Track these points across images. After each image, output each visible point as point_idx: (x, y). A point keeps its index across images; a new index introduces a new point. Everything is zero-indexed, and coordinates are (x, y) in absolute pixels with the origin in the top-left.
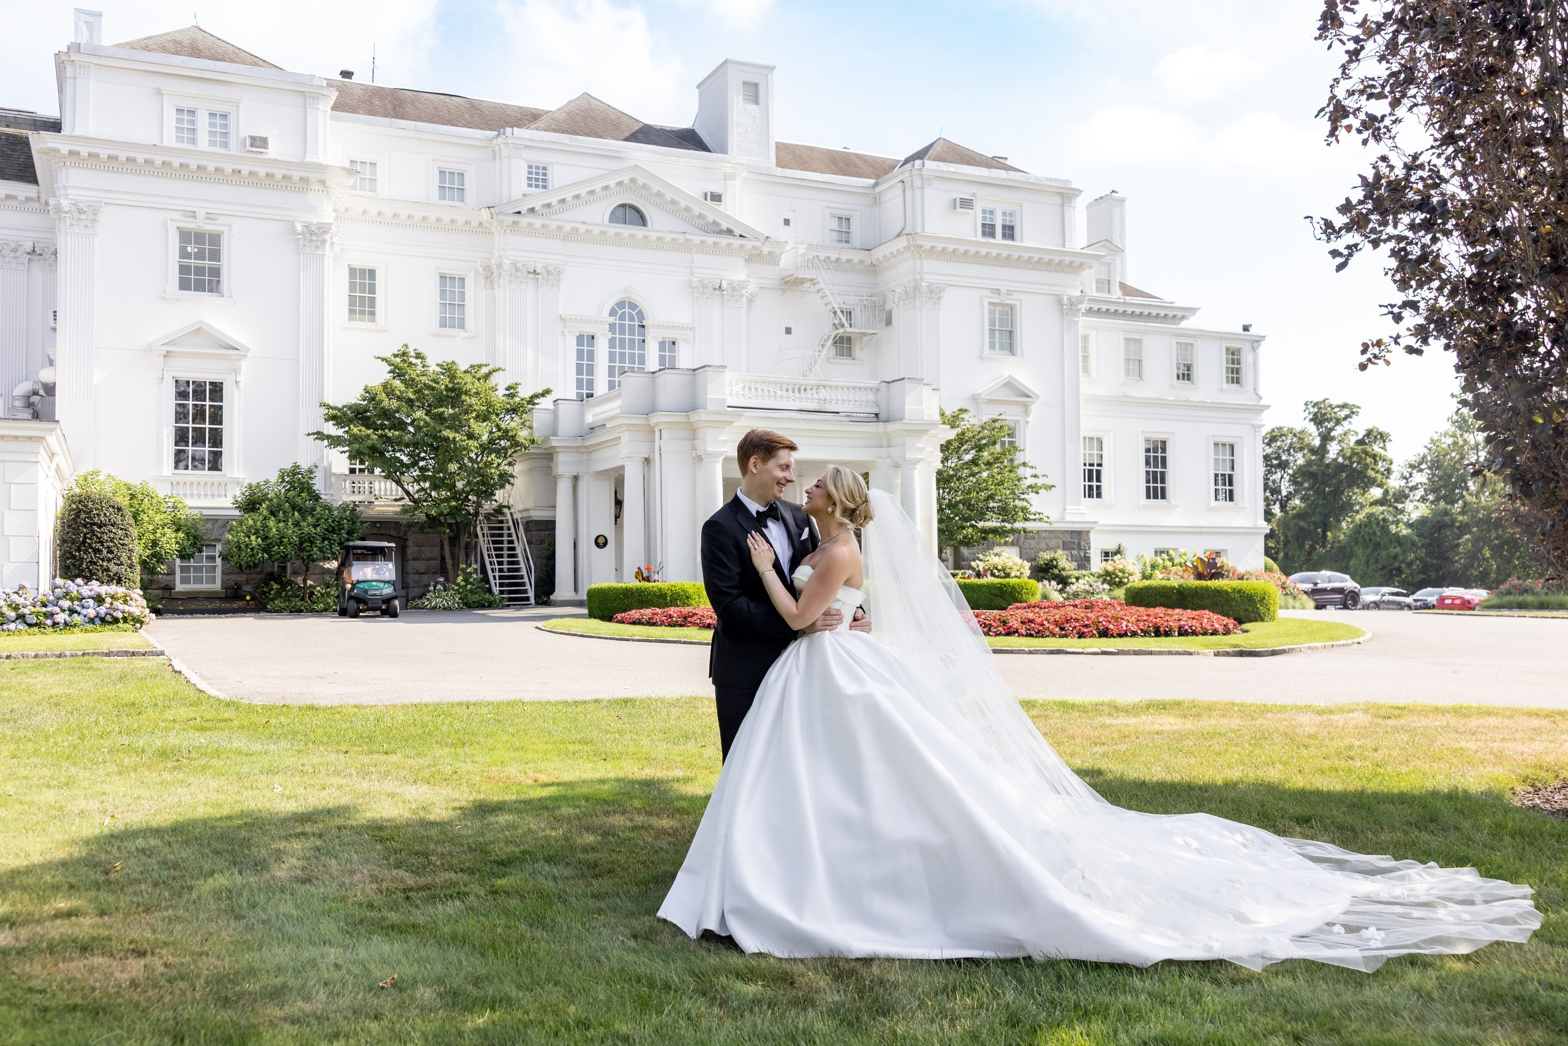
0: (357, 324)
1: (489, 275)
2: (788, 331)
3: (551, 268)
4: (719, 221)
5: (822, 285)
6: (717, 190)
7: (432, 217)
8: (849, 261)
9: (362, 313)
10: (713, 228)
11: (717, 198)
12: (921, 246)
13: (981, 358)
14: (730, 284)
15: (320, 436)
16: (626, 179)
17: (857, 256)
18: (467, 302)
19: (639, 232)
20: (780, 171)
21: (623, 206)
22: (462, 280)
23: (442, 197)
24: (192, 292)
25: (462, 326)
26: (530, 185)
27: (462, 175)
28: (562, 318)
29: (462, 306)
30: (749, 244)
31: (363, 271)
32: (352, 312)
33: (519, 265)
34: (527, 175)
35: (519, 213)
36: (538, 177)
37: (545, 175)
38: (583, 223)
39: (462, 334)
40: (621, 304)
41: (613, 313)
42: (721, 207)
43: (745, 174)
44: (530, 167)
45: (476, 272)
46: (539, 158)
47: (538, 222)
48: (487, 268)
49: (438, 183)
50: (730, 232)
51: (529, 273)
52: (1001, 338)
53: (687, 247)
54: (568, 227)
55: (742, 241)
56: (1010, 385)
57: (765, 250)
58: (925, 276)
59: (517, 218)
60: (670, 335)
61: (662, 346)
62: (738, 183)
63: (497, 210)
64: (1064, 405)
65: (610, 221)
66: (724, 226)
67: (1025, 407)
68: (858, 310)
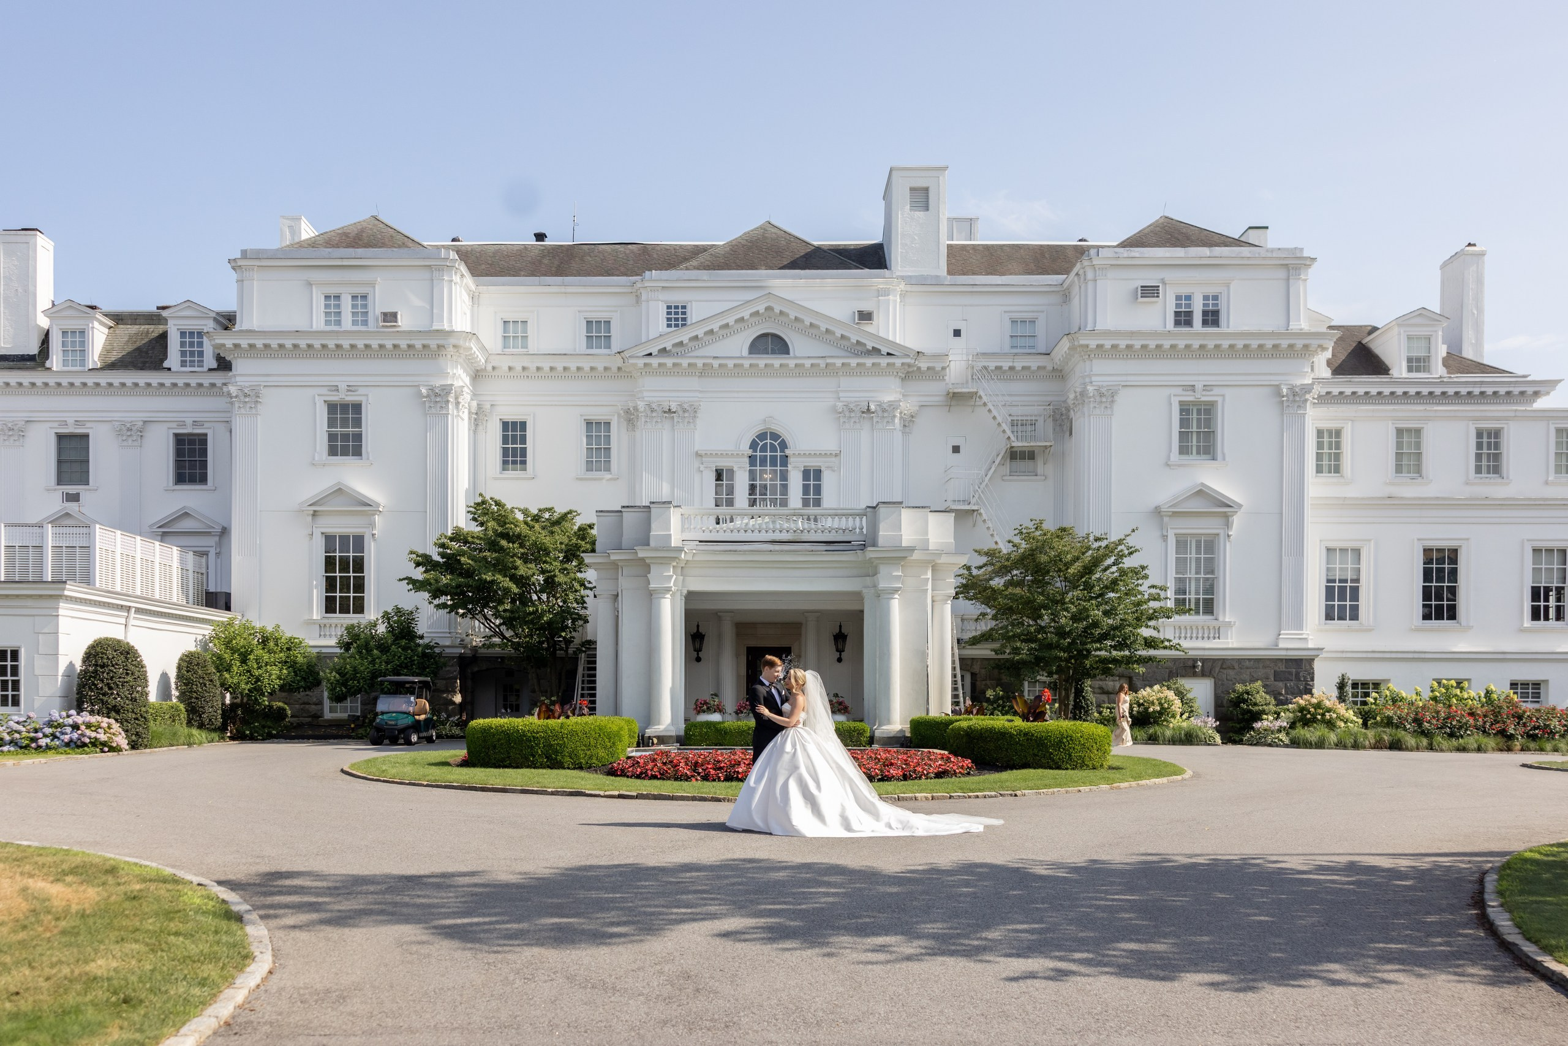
0: (510, 474)
1: (630, 417)
2: (956, 449)
3: (686, 406)
4: (863, 341)
5: (985, 399)
6: (865, 307)
7: (586, 367)
8: (1024, 368)
9: (514, 462)
10: (860, 348)
11: (865, 316)
12: (1087, 346)
13: (1168, 465)
14: (880, 405)
16: (761, 308)
17: (1035, 362)
18: (612, 446)
19: (776, 361)
20: (951, 279)
21: (764, 336)
22: (608, 424)
23: (589, 346)
24: (339, 457)
25: (608, 469)
26: (669, 326)
27: (608, 323)
28: (698, 455)
29: (608, 450)
30: (898, 362)
31: (514, 424)
32: (505, 463)
33: (654, 406)
34: (665, 315)
35: (650, 354)
36: (677, 316)
37: (684, 313)
38: (715, 357)
39: (608, 476)
40: (762, 436)
41: (753, 445)
42: (870, 326)
43: (902, 286)
44: (669, 307)
45: (619, 415)
46: (677, 298)
47: (669, 362)
48: (627, 411)
49: (585, 333)
50: (876, 351)
51: (665, 412)
52: (1198, 441)
53: (829, 370)
54: (700, 363)
55: (891, 360)
56: (1202, 493)
57: (924, 365)
58: (1093, 379)
59: (648, 360)
60: (813, 463)
61: (806, 474)
62: (895, 299)
63: (626, 354)
64: (1282, 514)
65: (750, 353)
66: (870, 345)
67: (1226, 519)
68: (1041, 420)
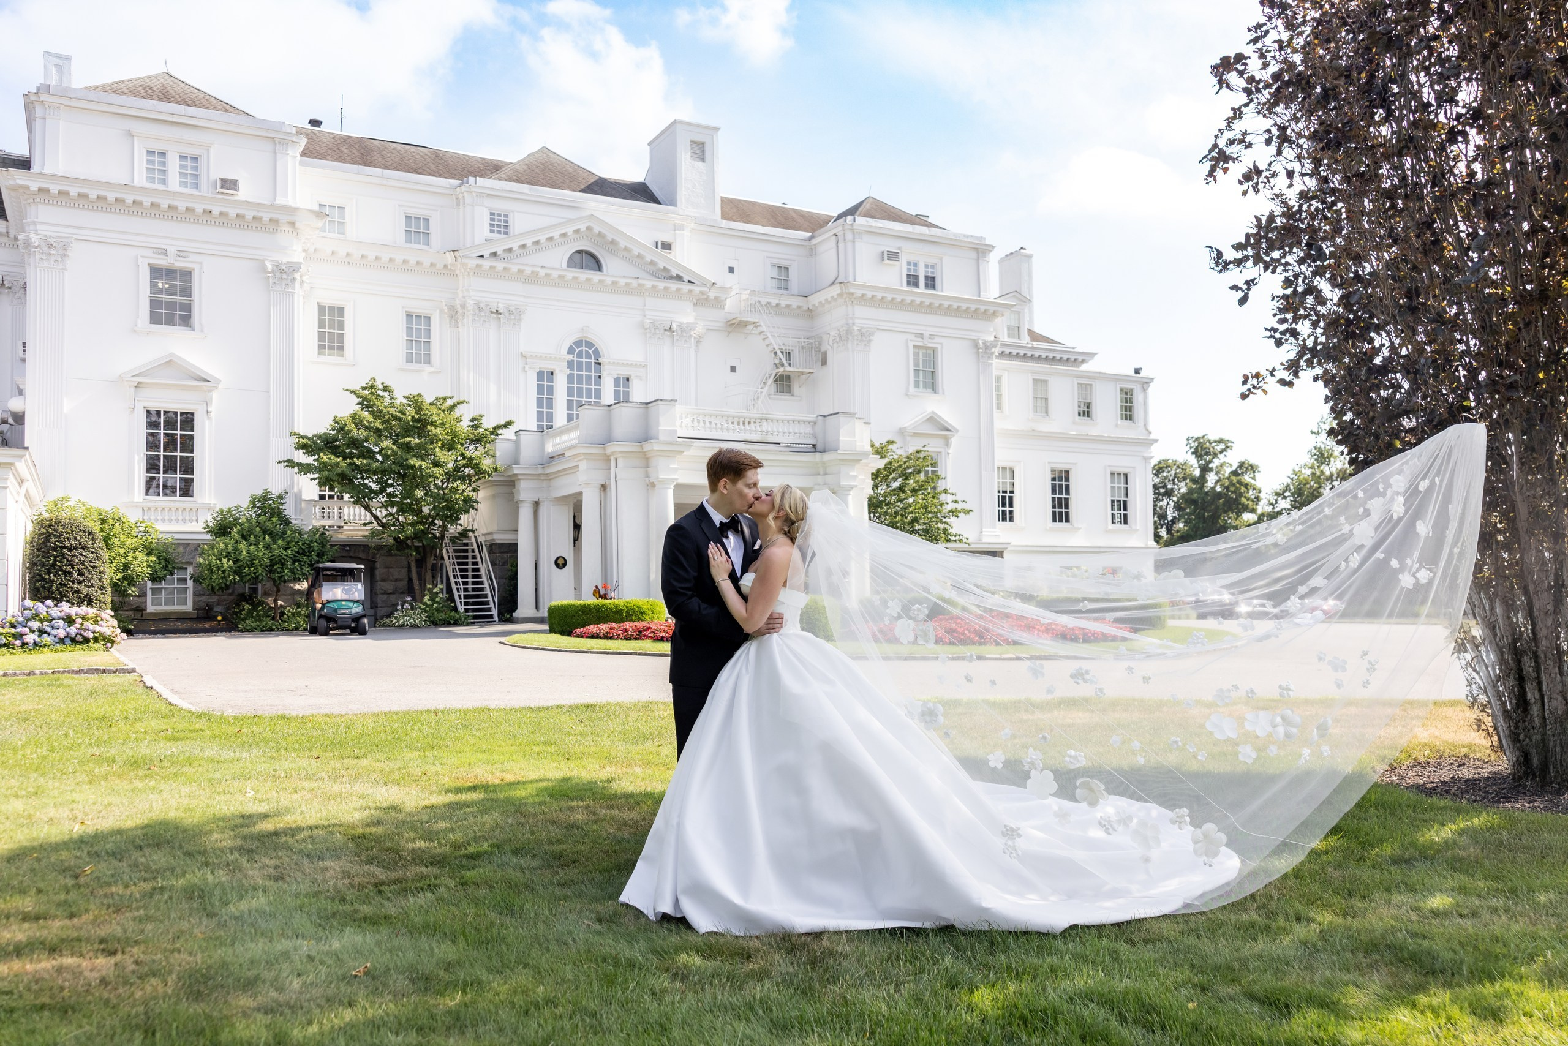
0: (326, 358)
1: (454, 314)
2: (733, 369)
3: (512, 309)
4: (669, 267)
5: (764, 328)
6: (667, 239)
7: (399, 259)
8: (788, 306)
9: (331, 348)
10: (663, 274)
11: (667, 246)
12: (853, 294)
13: (907, 395)
14: (680, 325)
15: (290, 463)
16: (583, 227)
17: (795, 302)
18: (432, 339)
19: (595, 276)
20: (724, 223)
21: (580, 252)
22: (428, 318)
23: (408, 241)
24: (164, 326)
25: (428, 362)
26: (492, 231)
27: (427, 220)
28: (523, 355)
29: (427, 342)
30: (697, 289)
31: (331, 309)
32: (321, 347)
33: (482, 305)
34: (489, 221)
35: (482, 256)
36: (500, 224)
37: (506, 221)
38: (543, 267)
39: (427, 369)
40: (578, 343)
41: (571, 351)
42: (671, 255)
43: (692, 225)
44: (492, 214)
45: (441, 311)
46: (500, 206)
47: (499, 265)
48: (452, 308)
49: (404, 227)
50: (679, 278)
51: (492, 312)
52: (925, 378)
53: (639, 291)
54: (528, 270)
55: (690, 286)
56: (932, 420)
57: (712, 295)
58: (857, 321)
59: (480, 261)
60: (625, 372)
61: (617, 381)
62: (686, 233)
63: (461, 253)
64: (980, 438)
65: (568, 266)
66: (674, 272)
67: (947, 441)
68: (796, 351)
